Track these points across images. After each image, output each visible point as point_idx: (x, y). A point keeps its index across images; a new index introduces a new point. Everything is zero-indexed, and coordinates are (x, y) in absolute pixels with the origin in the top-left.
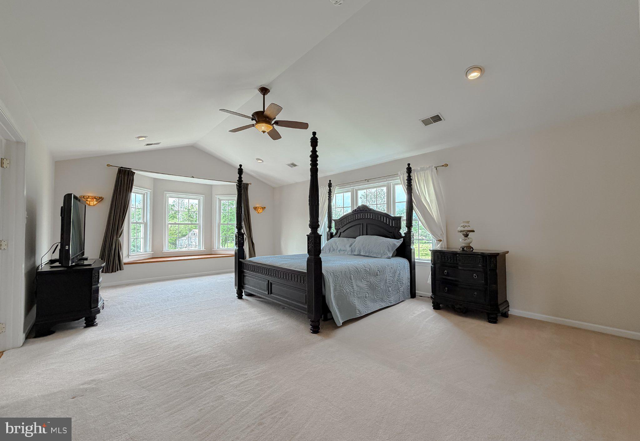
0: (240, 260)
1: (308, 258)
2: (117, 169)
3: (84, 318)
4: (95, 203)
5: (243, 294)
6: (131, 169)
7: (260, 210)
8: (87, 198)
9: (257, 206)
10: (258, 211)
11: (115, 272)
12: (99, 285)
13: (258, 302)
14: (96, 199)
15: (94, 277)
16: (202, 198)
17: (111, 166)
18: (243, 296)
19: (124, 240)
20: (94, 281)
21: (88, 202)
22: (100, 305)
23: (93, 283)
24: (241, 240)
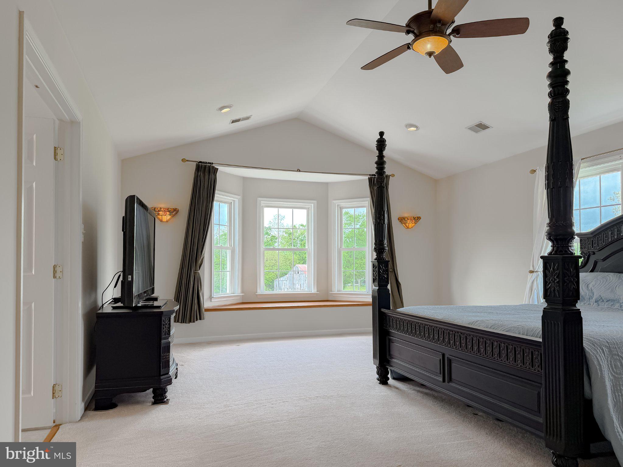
0: (383, 310)
1: (544, 308)
2: (194, 166)
3: (152, 389)
4: (169, 217)
5: (389, 376)
6: (212, 163)
7: (411, 224)
8: (159, 211)
9: (406, 215)
10: (407, 225)
11: (194, 322)
12: (170, 340)
13: (419, 394)
14: (169, 211)
15: (164, 327)
16: (312, 205)
17: (188, 161)
18: (388, 379)
19: (204, 273)
20: (164, 333)
21: (160, 217)
22: (172, 371)
23: (163, 336)
24: (383, 274)
